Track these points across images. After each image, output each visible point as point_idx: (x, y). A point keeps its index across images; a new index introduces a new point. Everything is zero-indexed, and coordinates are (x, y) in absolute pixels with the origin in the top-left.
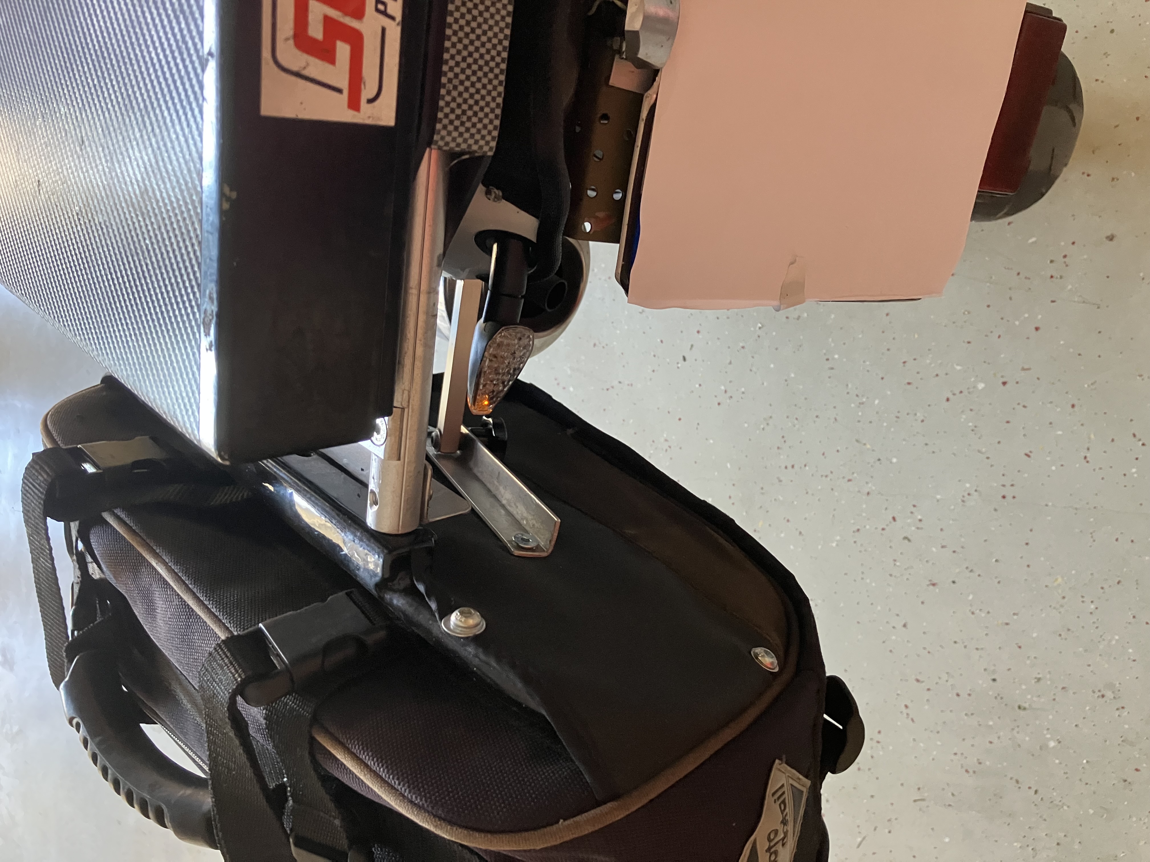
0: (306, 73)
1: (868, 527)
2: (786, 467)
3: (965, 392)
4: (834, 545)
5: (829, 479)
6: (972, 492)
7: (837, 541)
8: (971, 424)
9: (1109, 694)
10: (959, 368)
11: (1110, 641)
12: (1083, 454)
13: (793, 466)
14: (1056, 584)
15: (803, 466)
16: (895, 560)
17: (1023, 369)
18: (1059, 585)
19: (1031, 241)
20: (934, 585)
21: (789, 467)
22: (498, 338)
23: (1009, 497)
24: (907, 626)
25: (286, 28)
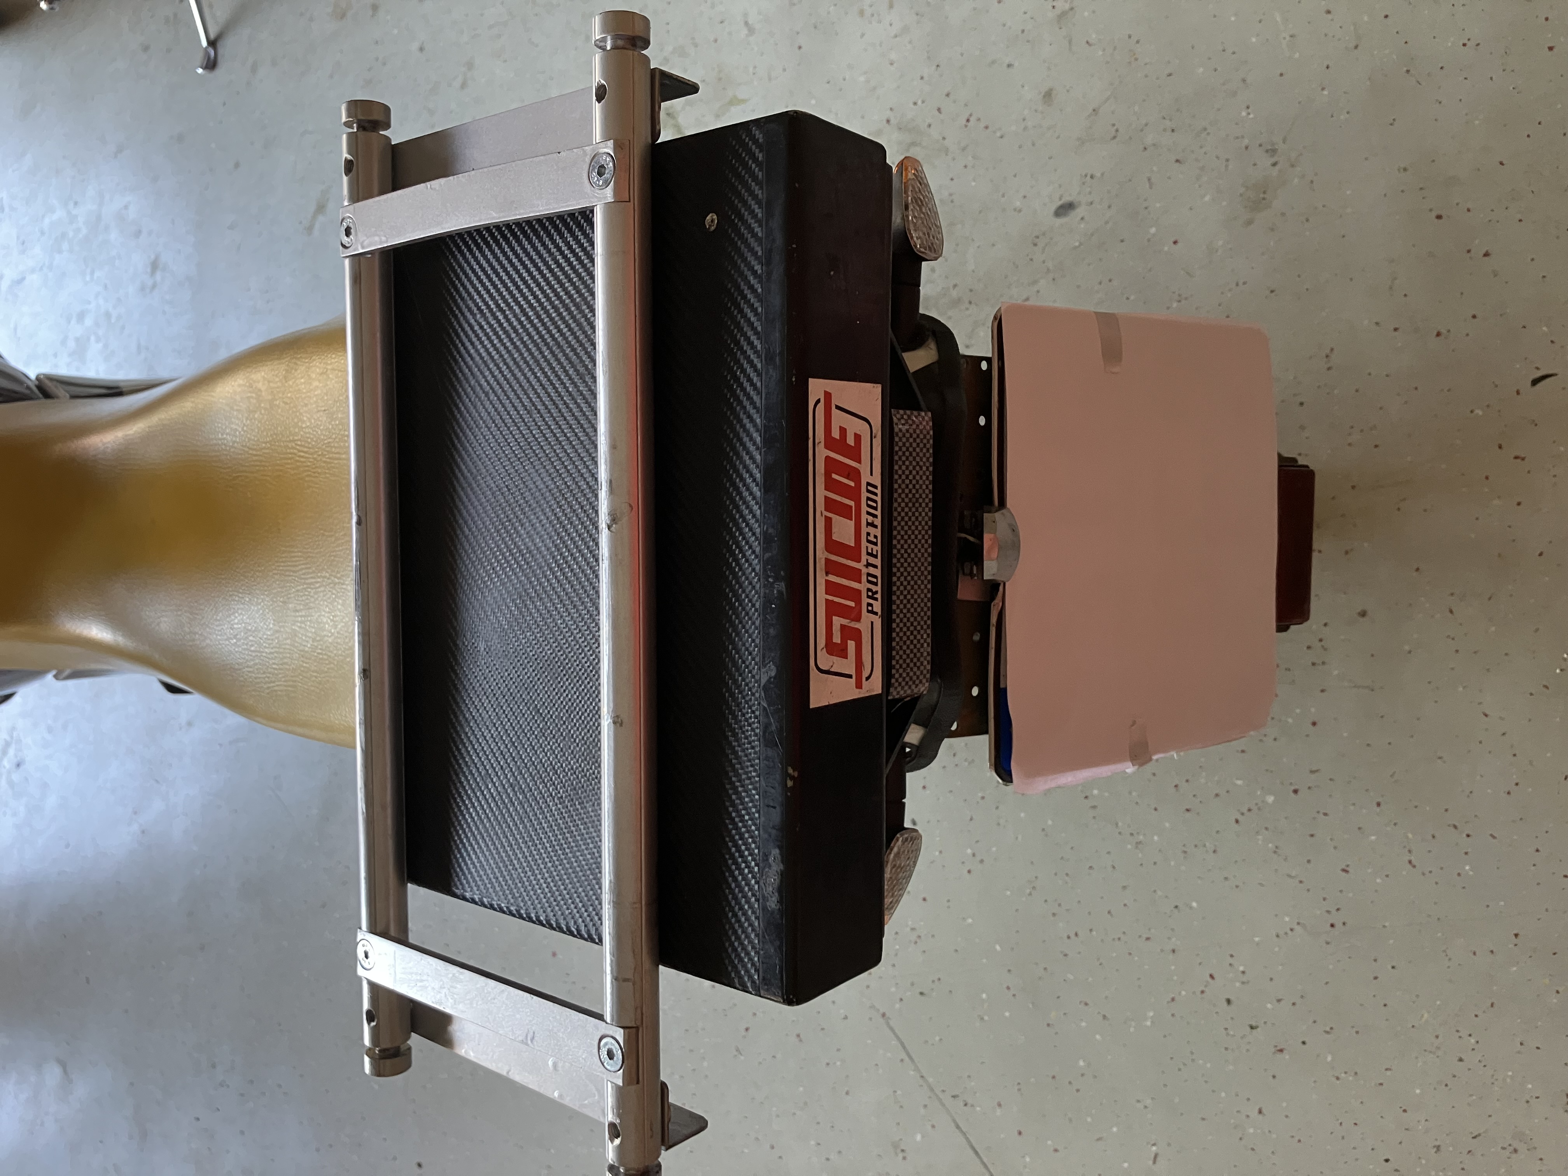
0: (832, 670)
1: (1183, 993)
2: (1068, 937)
3: (1255, 810)
5: (1122, 942)
6: (1295, 926)
7: (1151, 1018)
8: (1270, 845)
9: (1522, 1148)
10: (1239, 782)
11: (1504, 1080)
12: (1406, 859)
13: (1077, 934)
14: (1423, 1022)
15: (1088, 932)
18: (1427, 1022)
20: (1281, 1051)
21: (1072, 936)
23: (1339, 925)
24: (1264, 1110)
25: (822, 642)
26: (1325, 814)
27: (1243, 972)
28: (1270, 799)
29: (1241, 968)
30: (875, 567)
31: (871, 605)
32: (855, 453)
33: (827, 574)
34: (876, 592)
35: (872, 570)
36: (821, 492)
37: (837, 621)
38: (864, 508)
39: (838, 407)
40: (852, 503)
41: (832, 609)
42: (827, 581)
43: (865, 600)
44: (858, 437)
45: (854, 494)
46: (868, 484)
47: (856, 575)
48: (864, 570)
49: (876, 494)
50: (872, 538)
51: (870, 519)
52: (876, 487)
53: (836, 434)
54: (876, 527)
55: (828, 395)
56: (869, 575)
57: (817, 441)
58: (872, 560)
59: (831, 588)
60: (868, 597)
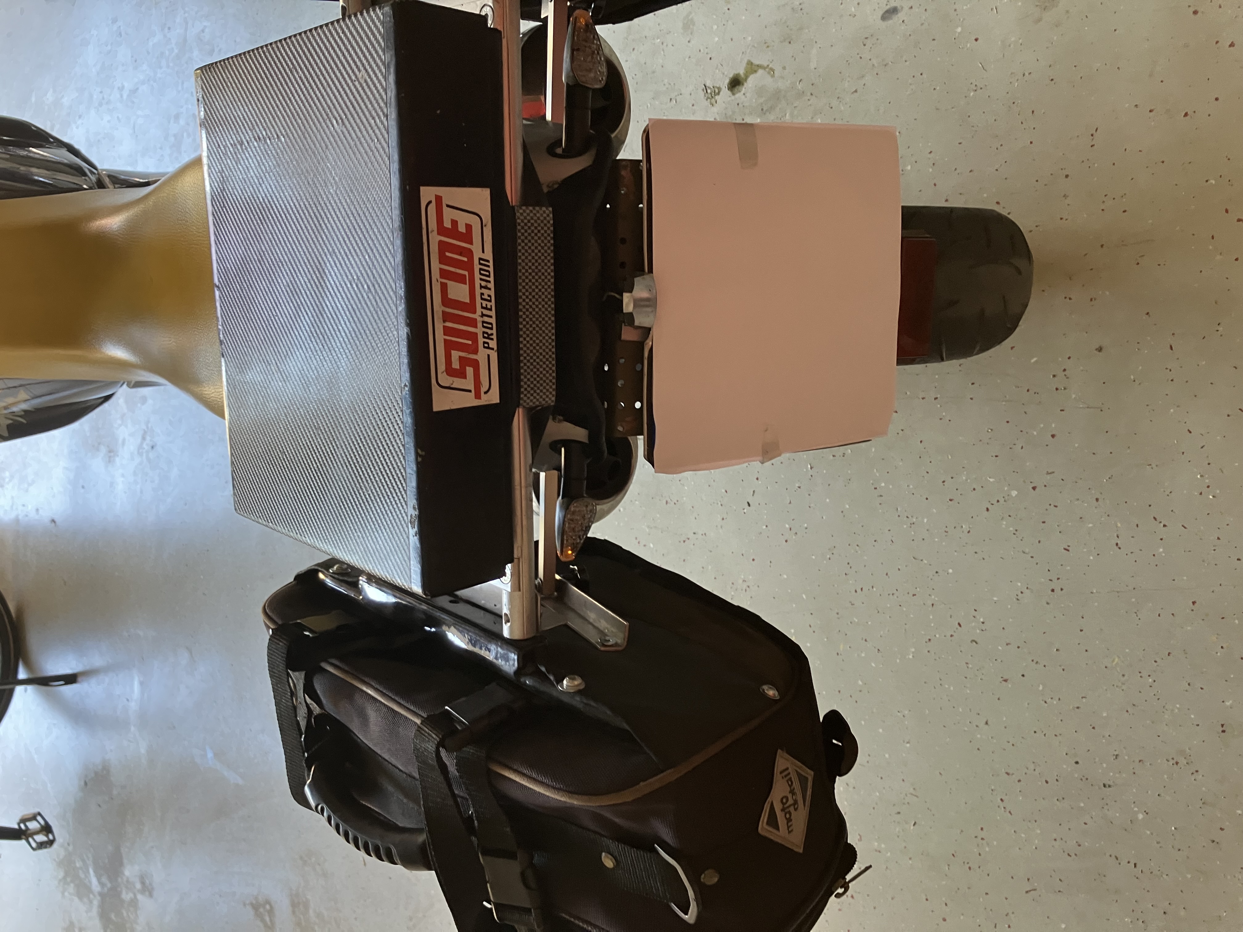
0: (453, 386)
1: (937, 636)
2: (856, 591)
3: (1002, 500)
4: (911, 657)
5: (895, 596)
6: (1025, 590)
7: (913, 653)
8: (1011, 529)
9: (1182, 761)
10: (991, 480)
11: (1172, 710)
12: (1114, 542)
13: (862, 589)
14: (1114, 663)
15: (871, 588)
16: (967, 663)
17: (1048, 473)
18: (1117, 663)
19: (1033, 361)
20: (1006, 681)
21: (859, 590)
22: (572, 508)
23: (1057, 590)
24: (989, 723)
25: (442, 367)
26: (1056, 506)
27: (983, 623)
28: (1014, 493)
29: (982, 620)
30: (491, 317)
31: (488, 343)
32: (467, 237)
33: (444, 321)
34: (492, 334)
35: (486, 319)
36: (436, 266)
37: (456, 355)
38: (477, 276)
39: (448, 206)
40: (466, 273)
41: (449, 346)
42: (444, 327)
43: (481, 340)
44: (469, 227)
45: (469, 266)
46: (480, 259)
47: (473, 323)
48: (480, 319)
49: (489, 266)
50: (486, 297)
51: (483, 283)
52: (488, 261)
53: (447, 224)
54: (490, 289)
55: (439, 199)
56: (483, 322)
57: (430, 230)
58: (486, 312)
59: (447, 331)
60: (484, 337)
